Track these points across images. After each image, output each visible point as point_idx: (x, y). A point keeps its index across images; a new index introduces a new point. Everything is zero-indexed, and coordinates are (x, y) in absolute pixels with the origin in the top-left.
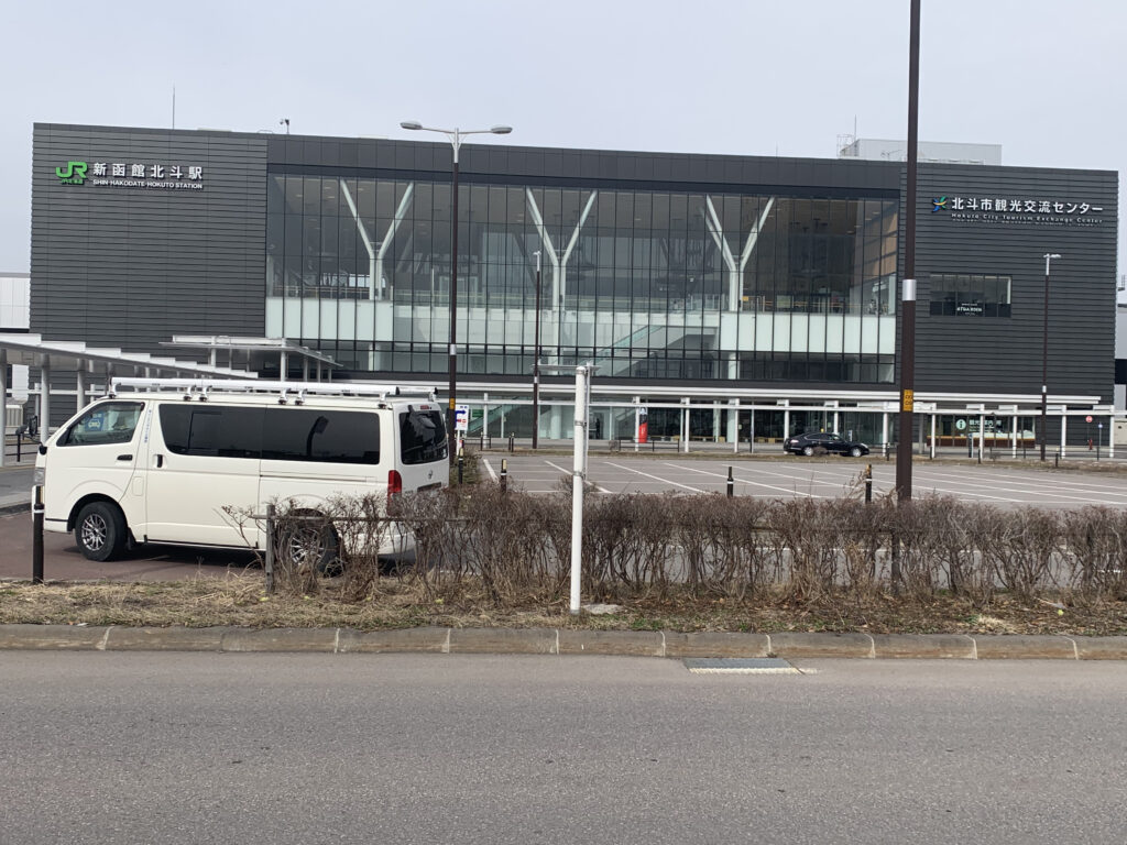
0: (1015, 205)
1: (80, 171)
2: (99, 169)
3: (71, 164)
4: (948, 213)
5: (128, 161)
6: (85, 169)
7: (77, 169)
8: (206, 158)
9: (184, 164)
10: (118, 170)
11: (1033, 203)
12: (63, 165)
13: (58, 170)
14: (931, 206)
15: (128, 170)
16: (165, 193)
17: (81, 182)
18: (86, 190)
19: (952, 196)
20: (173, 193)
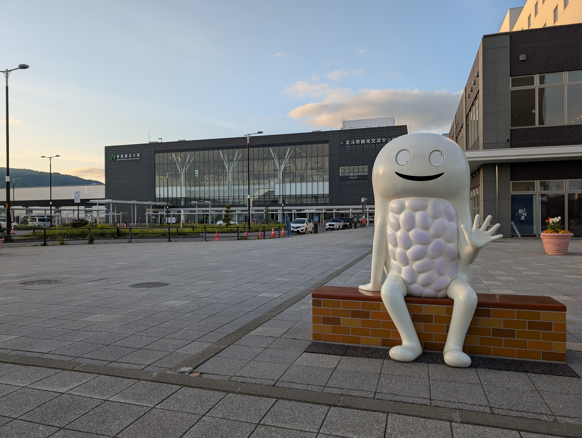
0: (368, 141)
1: (114, 157)
2: (118, 156)
3: (112, 156)
4: (345, 146)
5: (124, 154)
6: (115, 157)
7: (113, 157)
8: (141, 151)
9: (136, 153)
10: (122, 156)
11: (374, 140)
12: (110, 156)
13: (110, 157)
14: (339, 145)
15: (124, 156)
16: (132, 161)
17: (114, 160)
18: (116, 162)
19: (345, 140)
20: (134, 161)
